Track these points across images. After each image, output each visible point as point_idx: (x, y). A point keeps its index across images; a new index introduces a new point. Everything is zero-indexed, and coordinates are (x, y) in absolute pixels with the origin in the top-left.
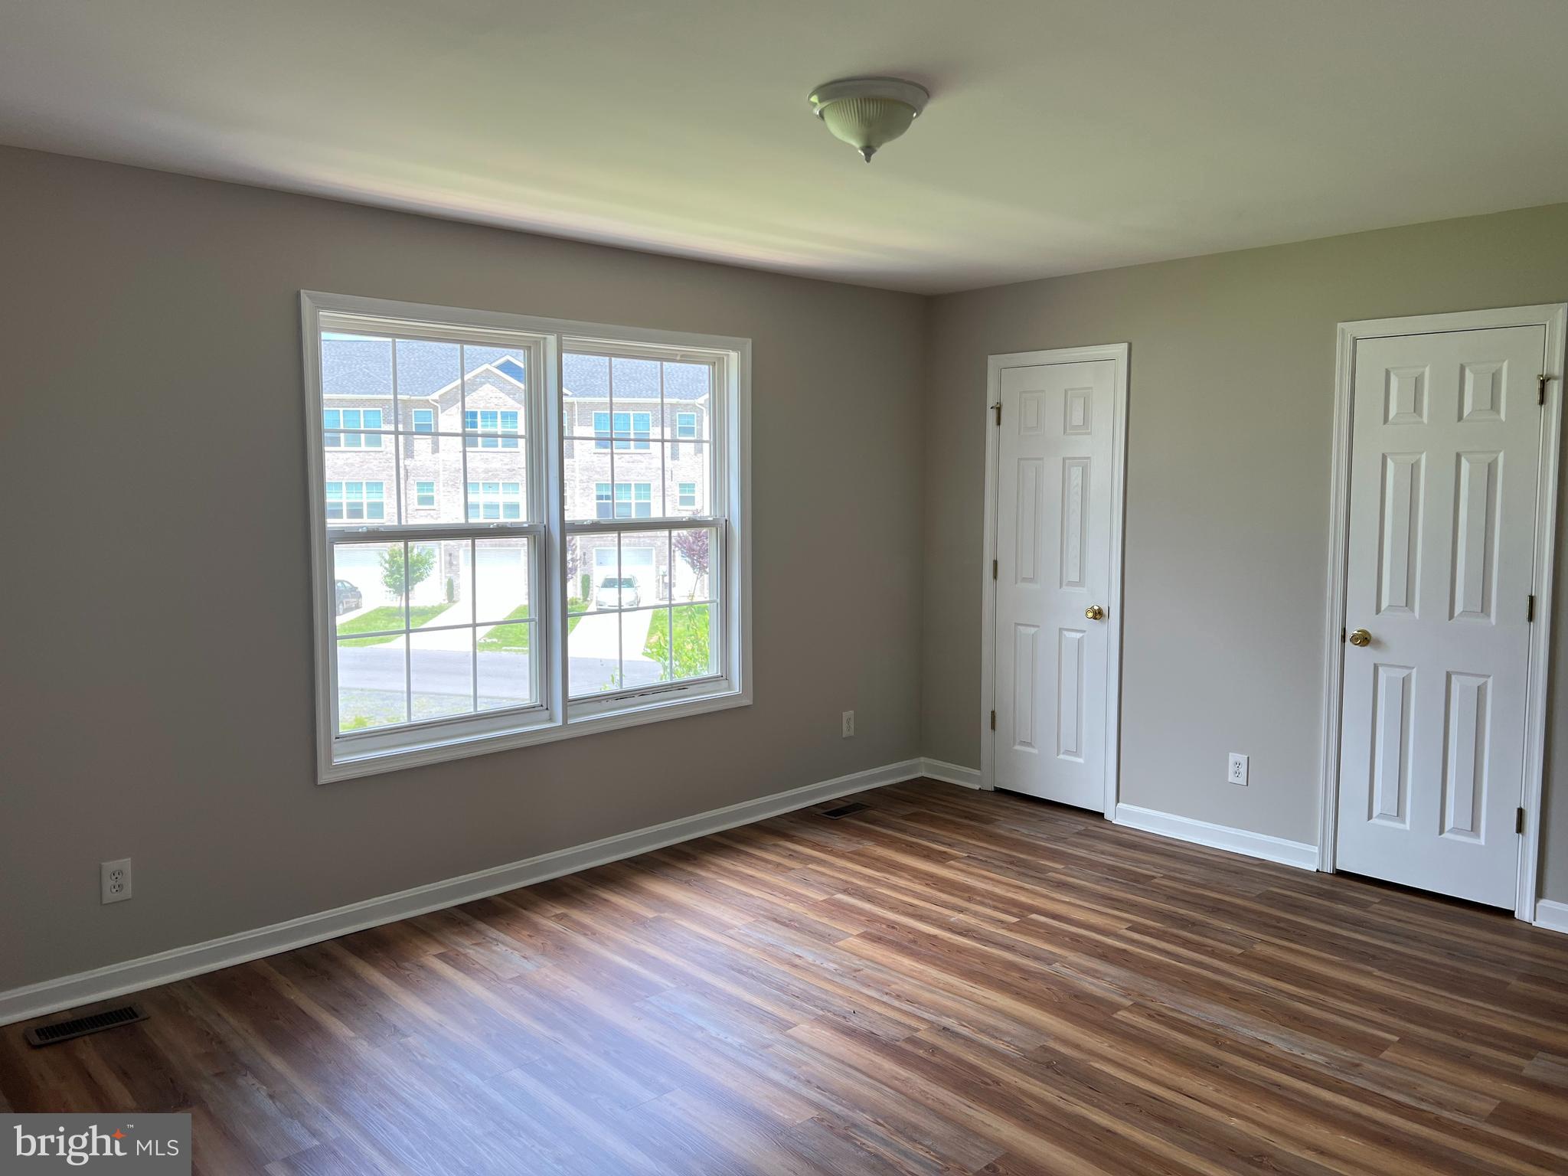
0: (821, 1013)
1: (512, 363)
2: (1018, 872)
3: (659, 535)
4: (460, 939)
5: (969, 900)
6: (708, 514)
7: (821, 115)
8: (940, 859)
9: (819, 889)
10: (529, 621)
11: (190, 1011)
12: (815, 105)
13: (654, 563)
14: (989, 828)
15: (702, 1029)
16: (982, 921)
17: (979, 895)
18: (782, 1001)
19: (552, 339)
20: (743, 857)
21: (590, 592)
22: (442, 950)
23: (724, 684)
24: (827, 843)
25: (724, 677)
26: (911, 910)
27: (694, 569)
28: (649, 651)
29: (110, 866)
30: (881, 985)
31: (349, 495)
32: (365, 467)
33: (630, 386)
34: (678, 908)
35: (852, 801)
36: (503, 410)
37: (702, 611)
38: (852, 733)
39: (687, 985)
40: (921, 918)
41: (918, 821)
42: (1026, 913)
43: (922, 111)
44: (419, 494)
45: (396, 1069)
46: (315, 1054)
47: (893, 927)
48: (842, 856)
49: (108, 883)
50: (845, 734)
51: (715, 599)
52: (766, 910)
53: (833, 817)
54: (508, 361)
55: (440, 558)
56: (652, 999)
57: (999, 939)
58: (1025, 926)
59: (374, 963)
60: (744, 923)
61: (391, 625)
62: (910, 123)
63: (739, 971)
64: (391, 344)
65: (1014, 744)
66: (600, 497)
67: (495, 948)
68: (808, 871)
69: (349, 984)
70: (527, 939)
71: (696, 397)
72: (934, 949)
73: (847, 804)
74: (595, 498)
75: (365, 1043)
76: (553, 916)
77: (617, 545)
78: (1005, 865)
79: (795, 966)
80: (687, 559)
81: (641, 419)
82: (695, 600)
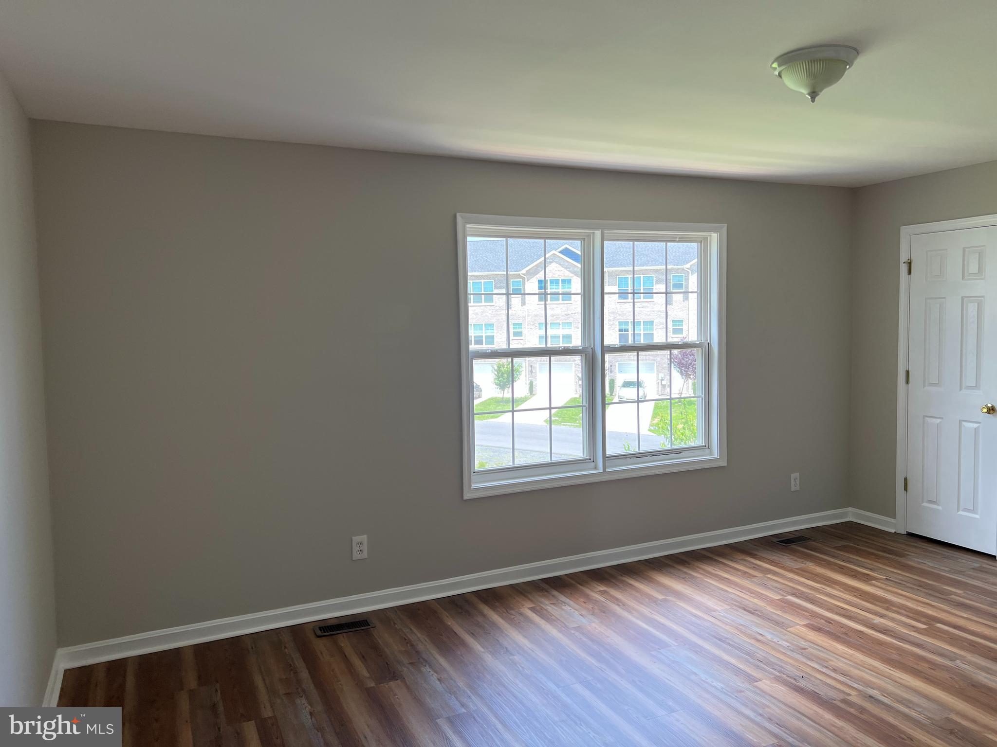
0: (778, 674)
1: (568, 249)
2: (925, 593)
3: (659, 354)
4: (542, 600)
5: (887, 609)
6: (696, 339)
7: (780, 75)
8: (865, 579)
9: (775, 592)
10: (582, 406)
11: (396, 626)
12: (775, 69)
13: (656, 372)
14: (902, 560)
15: (695, 674)
16: (898, 624)
17: (894, 606)
18: (750, 662)
19: (598, 233)
20: (721, 565)
21: (615, 390)
22: (533, 606)
23: (707, 451)
24: (779, 561)
25: (707, 447)
26: (842, 611)
27: (682, 376)
28: (652, 428)
29: (356, 539)
30: (822, 661)
31: (476, 331)
32: (484, 315)
33: (641, 259)
34: (679, 595)
35: (798, 535)
36: (562, 278)
37: (690, 403)
38: (798, 488)
39: (685, 645)
40: (850, 618)
41: (847, 552)
42: (932, 623)
43: (853, 64)
44: (514, 330)
45: (508, 674)
46: (462, 658)
47: (830, 623)
48: (791, 570)
49: (355, 549)
50: (793, 488)
51: (701, 395)
52: (737, 601)
53: (784, 545)
54: (566, 248)
55: (526, 369)
56: (661, 651)
57: (911, 639)
58: (931, 632)
59: (493, 608)
60: (722, 608)
61: (498, 408)
62: (844, 72)
63: (720, 640)
64: (505, 241)
65: (923, 502)
66: (620, 330)
67: (563, 607)
68: (766, 579)
69: (480, 619)
70: (583, 604)
71: (684, 264)
72: (861, 641)
73: (796, 537)
74: (618, 331)
75: (490, 656)
76: (598, 591)
77: (636, 360)
78: (916, 587)
79: (758, 641)
80: (678, 369)
81: (649, 280)
82: (683, 396)
